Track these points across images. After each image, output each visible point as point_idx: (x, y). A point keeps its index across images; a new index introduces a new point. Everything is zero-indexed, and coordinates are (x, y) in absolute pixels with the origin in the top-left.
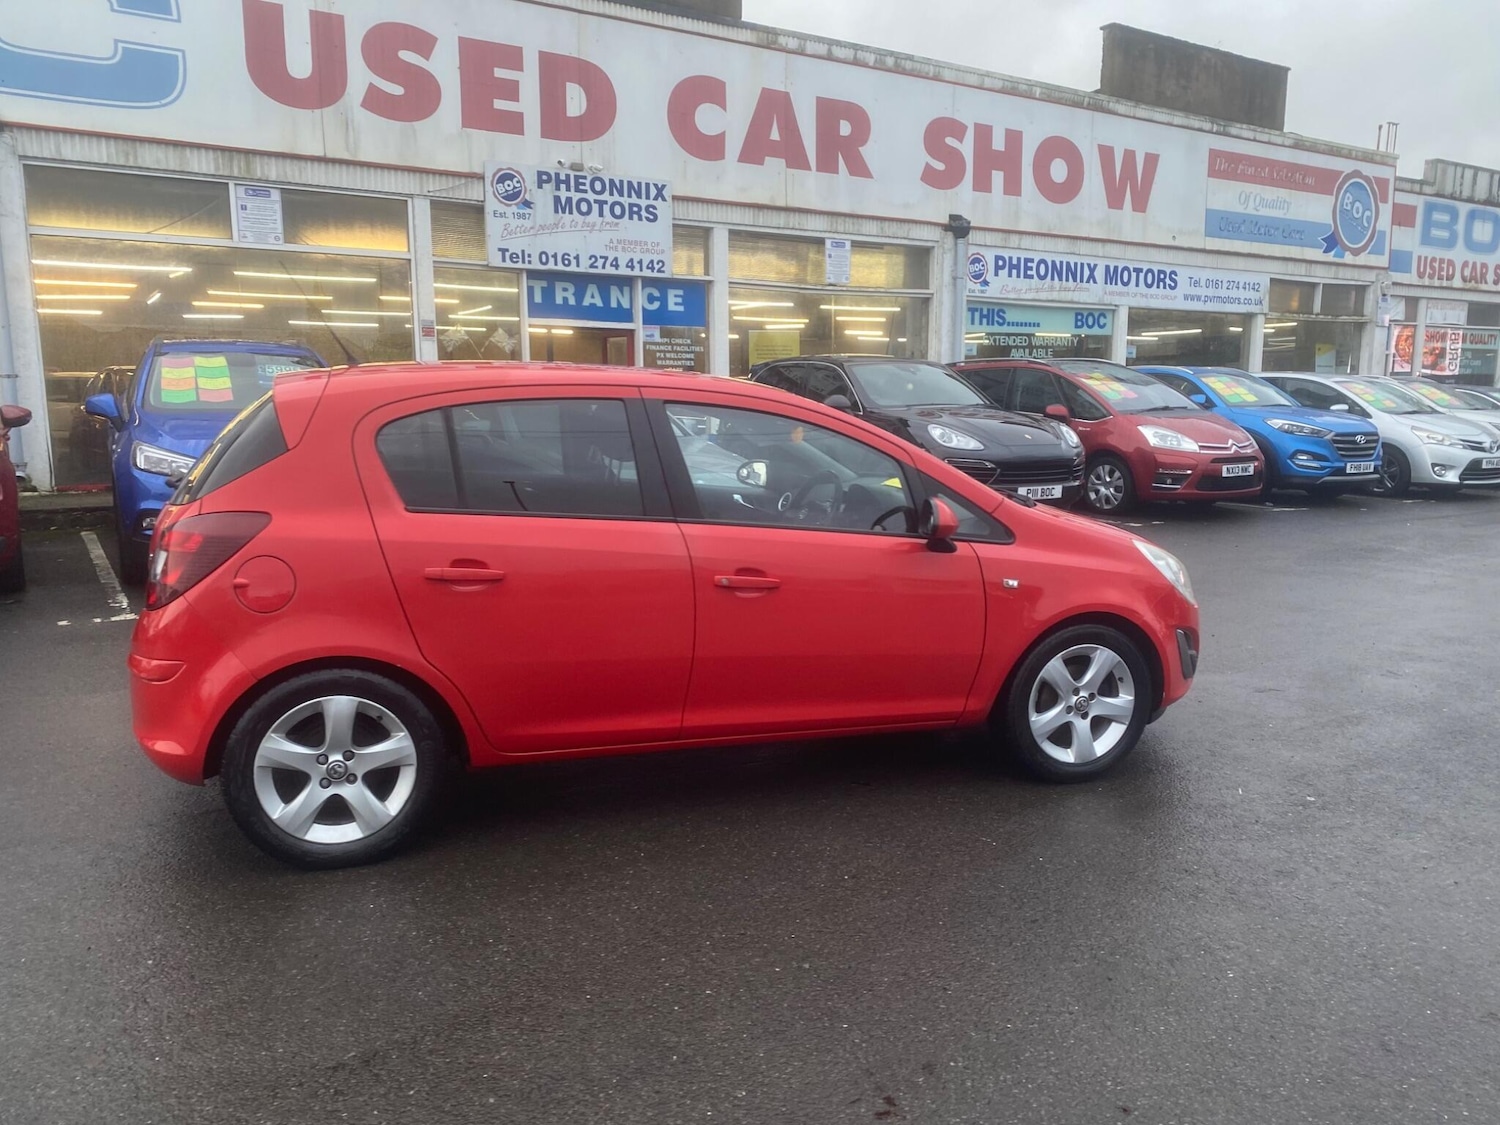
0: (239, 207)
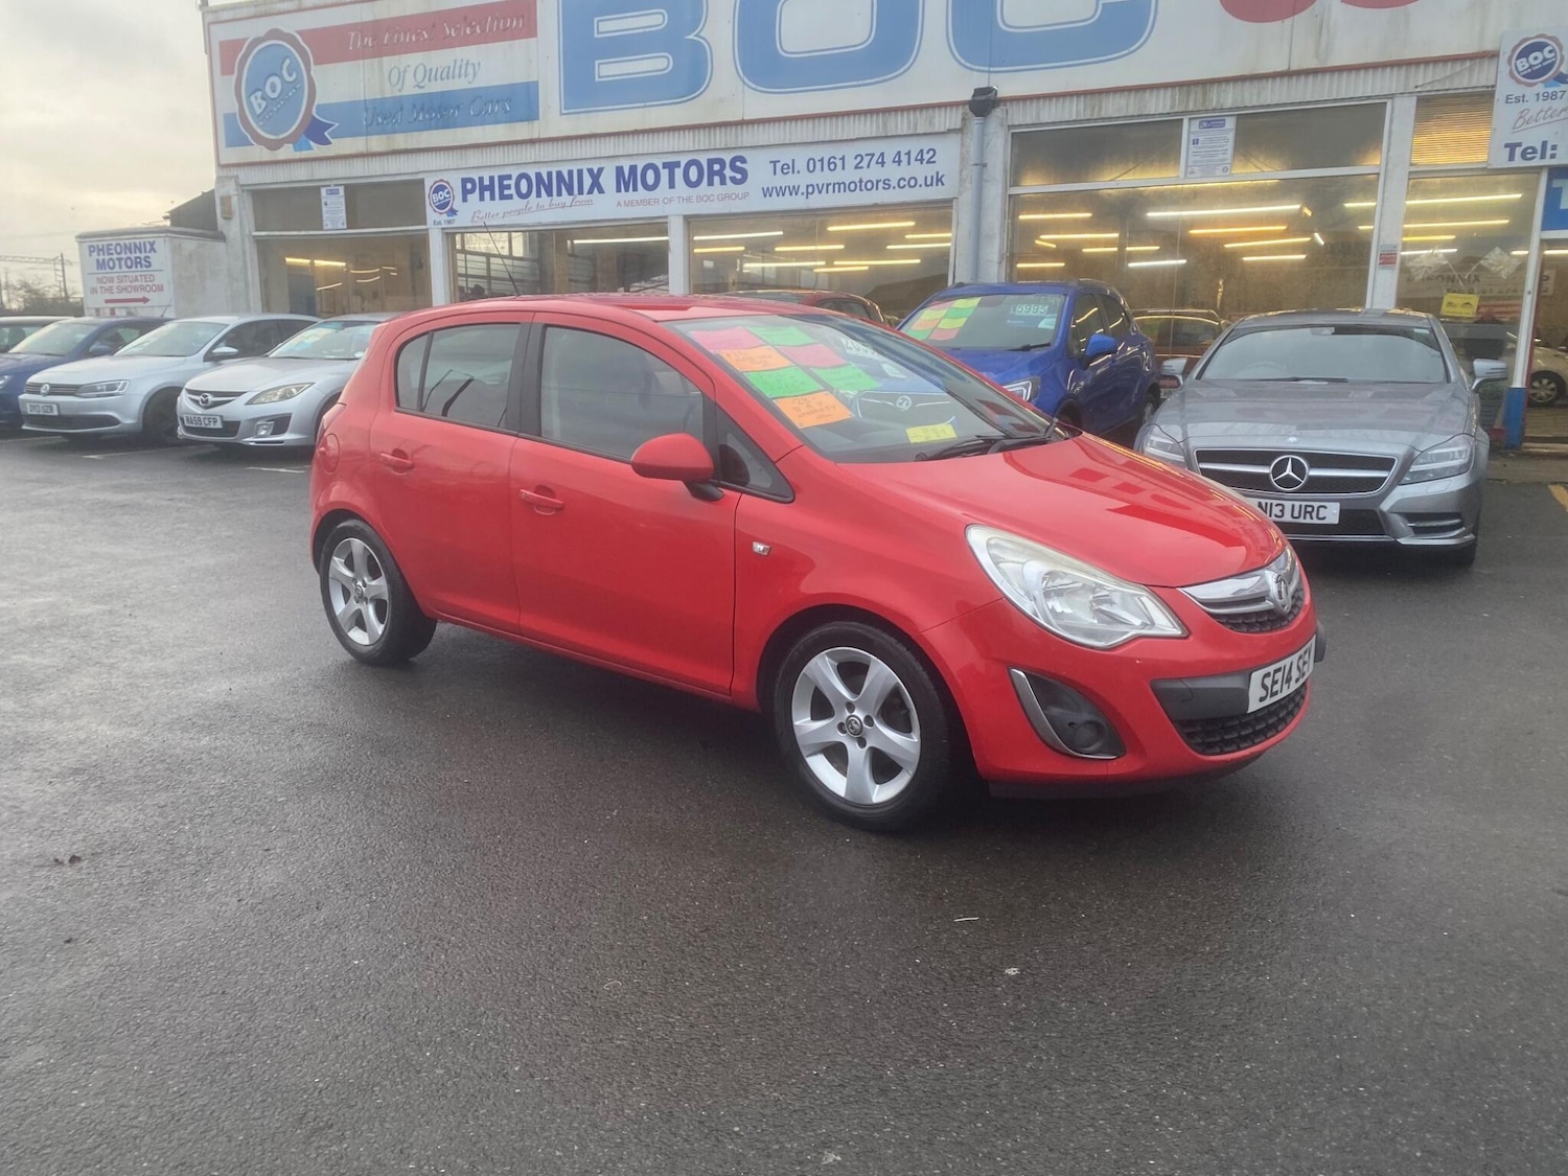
0: (1191, 143)
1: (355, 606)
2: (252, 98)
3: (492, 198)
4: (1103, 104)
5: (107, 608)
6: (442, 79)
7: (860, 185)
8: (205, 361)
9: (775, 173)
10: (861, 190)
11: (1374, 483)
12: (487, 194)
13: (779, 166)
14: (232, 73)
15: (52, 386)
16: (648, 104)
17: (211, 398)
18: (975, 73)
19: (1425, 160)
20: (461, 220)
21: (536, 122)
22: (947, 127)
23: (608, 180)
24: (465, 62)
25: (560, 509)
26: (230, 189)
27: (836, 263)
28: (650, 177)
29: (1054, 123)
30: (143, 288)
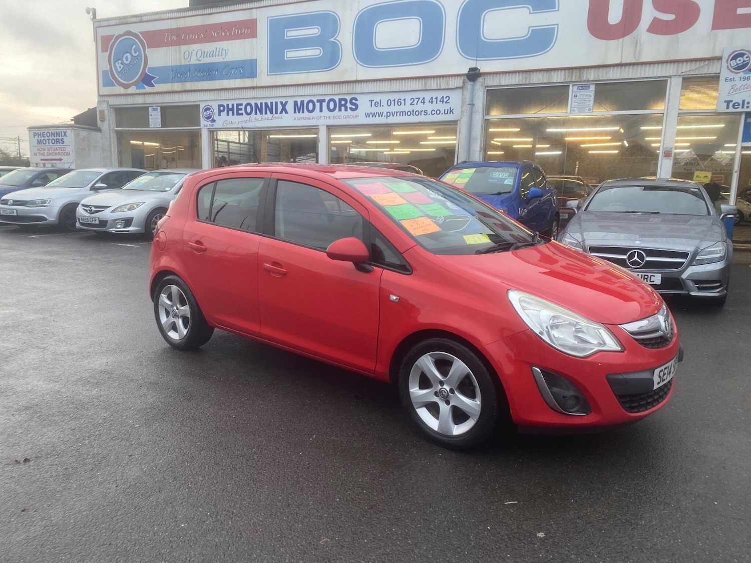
0: (573, 96)
1: (172, 319)
2: (117, 64)
3: (233, 114)
4: (532, 76)
5: (41, 316)
6: (210, 57)
7: (413, 113)
8: (90, 190)
9: (371, 106)
10: (413, 115)
11: (680, 264)
12: (230, 112)
13: (373, 103)
14: (107, 51)
15: (14, 201)
16: (310, 71)
17: (93, 209)
18: (470, 60)
19: (687, 107)
20: (217, 125)
21: (255, 79)
22: (456, 86)
23: (290, 107)
24: (221, 49)
25: (285, 274)
26: (104, 107)
27: (395, 149)
28: (311, 106)
29: (507, 85)
30: (60, 154)
